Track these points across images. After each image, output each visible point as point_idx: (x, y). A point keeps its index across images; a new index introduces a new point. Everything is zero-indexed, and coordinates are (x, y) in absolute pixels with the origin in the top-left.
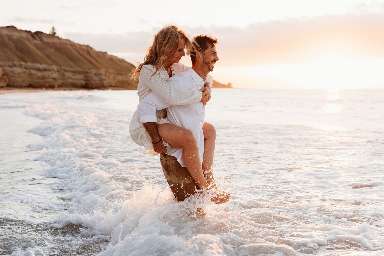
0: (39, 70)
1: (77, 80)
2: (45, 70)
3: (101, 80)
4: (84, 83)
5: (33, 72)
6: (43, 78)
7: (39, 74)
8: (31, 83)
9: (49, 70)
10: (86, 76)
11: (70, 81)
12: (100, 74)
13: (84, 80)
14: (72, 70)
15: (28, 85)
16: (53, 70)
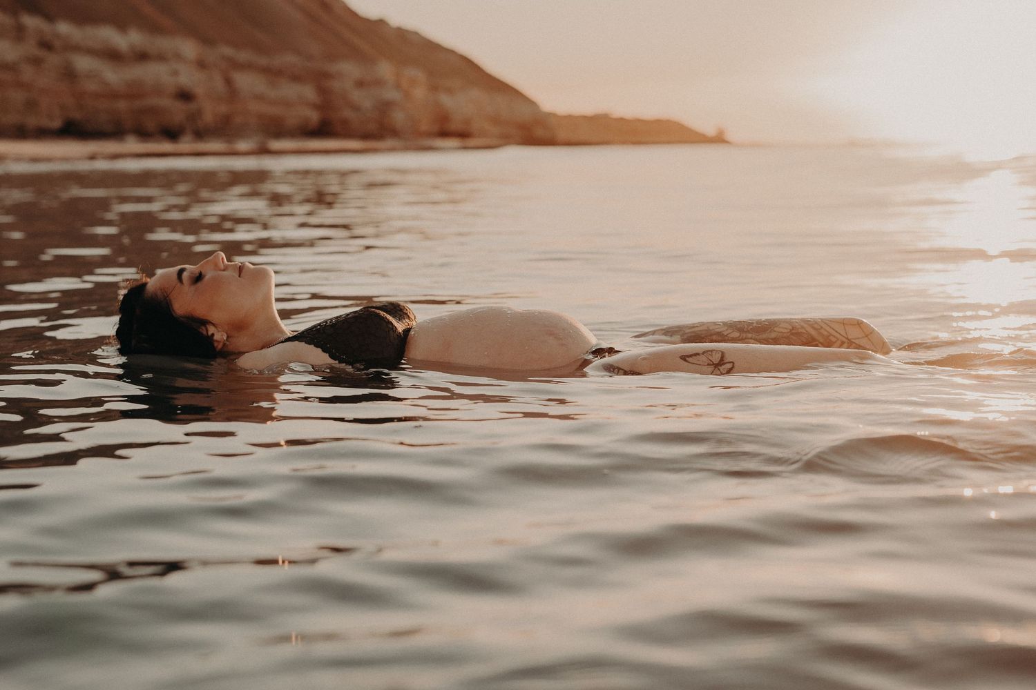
0: (113, 56)
2: (142, 57)
3: (385, 107)
4: (314, 117)
5: (83, 63)
6: (134, 92)
7: (113, 76)
8: (76, 115)
9: (161, 58)
10: (323, 91)
11: (255, 107)
12: (379, 83)
13: (316, 107)
14: (263, 61)
15: (57, 124)
16: (178, 56)
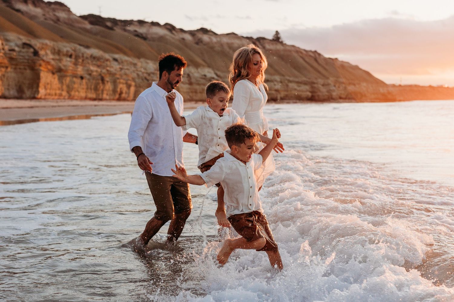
1: (302, 91)
3: (329, 91)
4: (310, 94)
9: (272, 81)
10: (312, 87)
12: (329, 84)
14: (297, 80)
16: (276, 81)
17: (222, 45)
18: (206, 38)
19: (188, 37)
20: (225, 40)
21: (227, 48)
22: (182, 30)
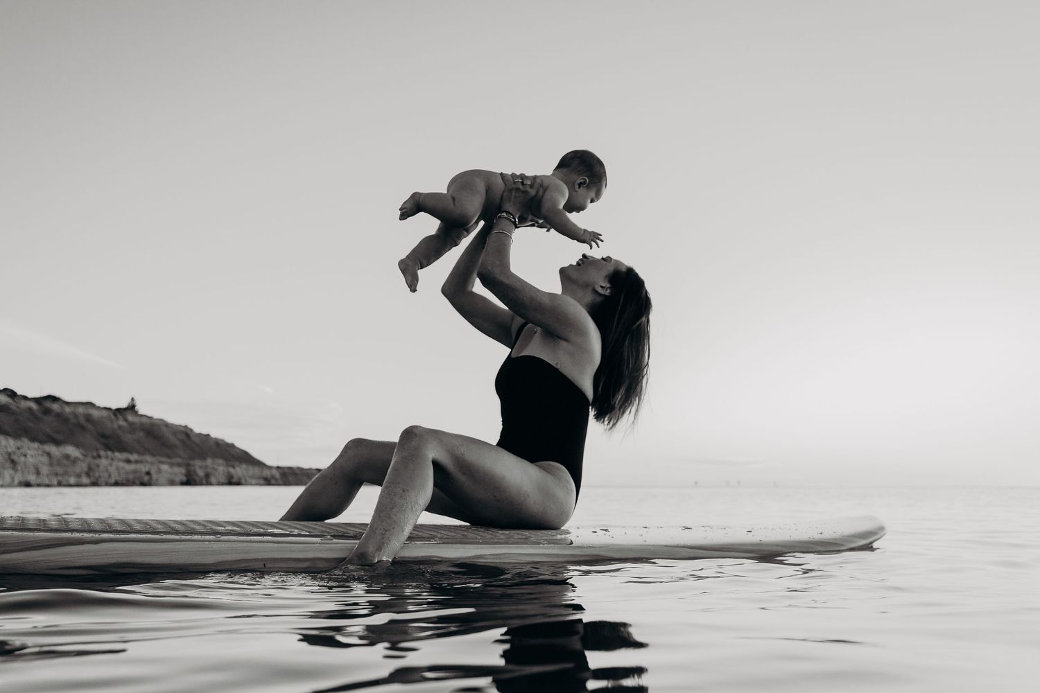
1: (176, 474)
11: (167, 476)
13: (186, 474)
17: (76, 416)
18: (55, 407)
19: (33, 406)
20: (81, 410)
21: (82, 420)
22: (25, 398)
